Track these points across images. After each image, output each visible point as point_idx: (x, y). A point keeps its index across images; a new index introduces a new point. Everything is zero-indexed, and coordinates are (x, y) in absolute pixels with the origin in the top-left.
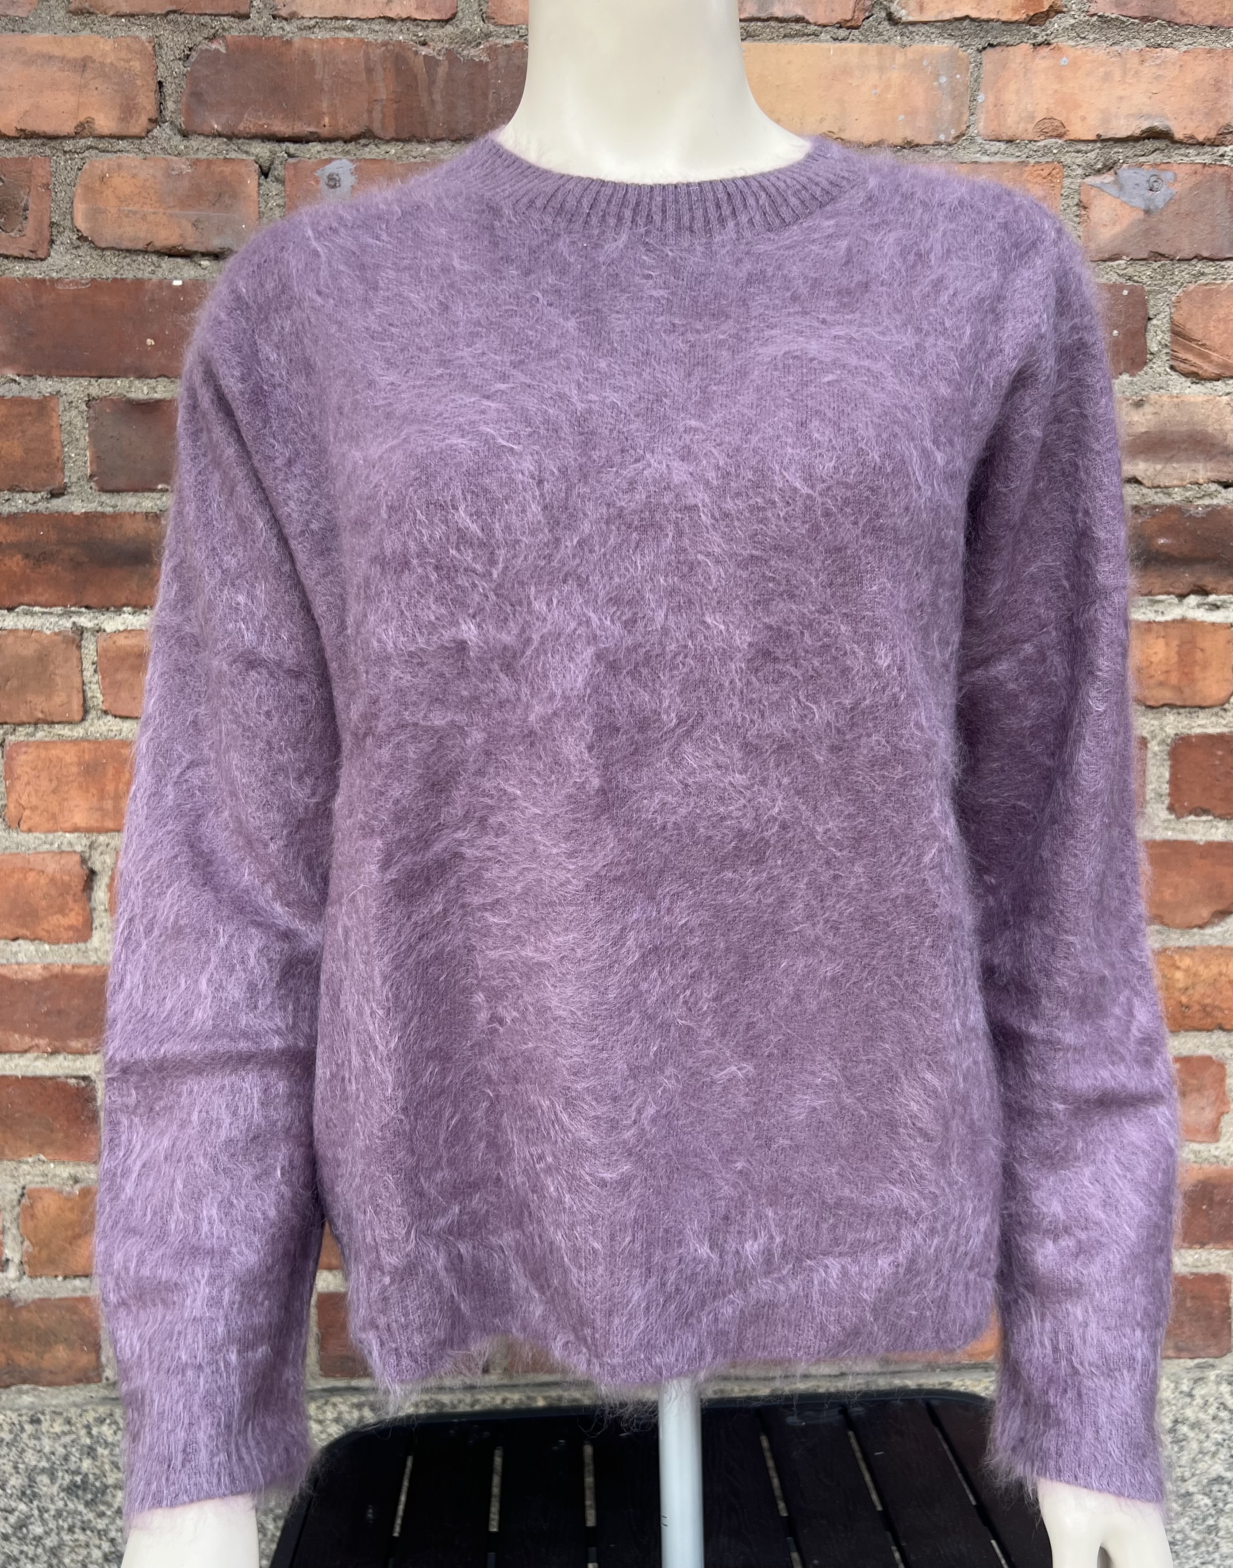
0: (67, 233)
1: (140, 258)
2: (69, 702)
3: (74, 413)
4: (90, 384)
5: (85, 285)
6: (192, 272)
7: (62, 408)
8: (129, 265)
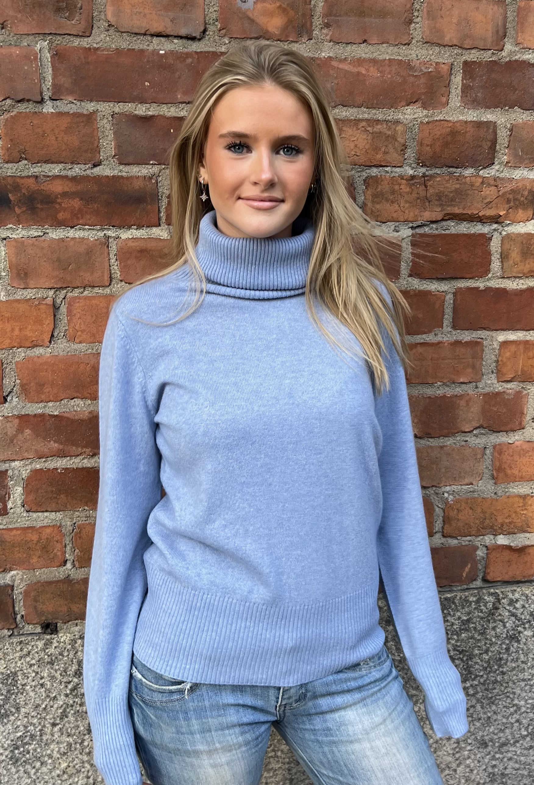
0: (102, 22)
1: (142, 37)
2: (103, 276)
3: (105, 121)
4: (114, 106)
5: (112, 51)
6: (169, 46)
7: (99, 119)
8: (135, 41)
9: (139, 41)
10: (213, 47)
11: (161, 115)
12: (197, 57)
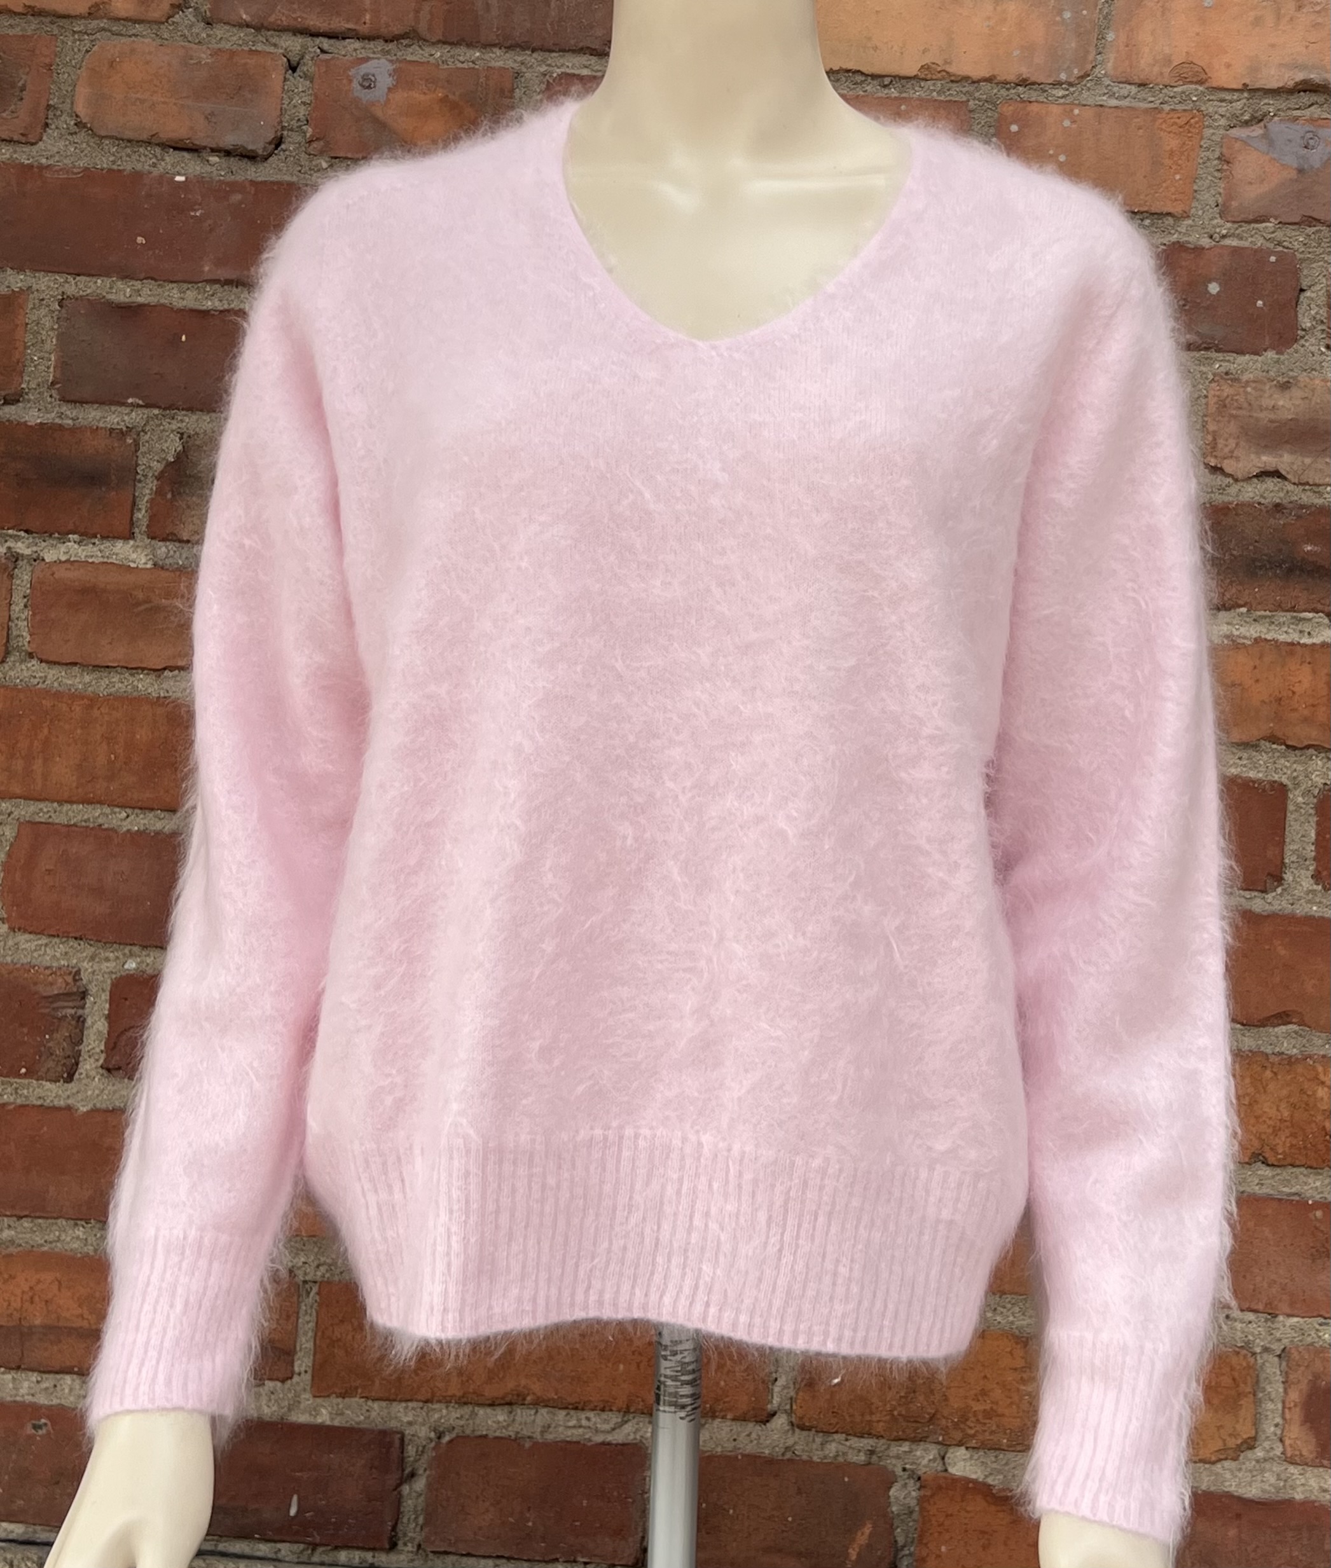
0: (64, 117)
1: (142, 149)
3: (44, 311)
4: (66, 282)
5: (76, 174)
6: (198, 168)
7: (30, 306)
8: (128, 156)
9: (135, 157)
10: (292, 175)
11: (163, 305)
12: (253, 192)
